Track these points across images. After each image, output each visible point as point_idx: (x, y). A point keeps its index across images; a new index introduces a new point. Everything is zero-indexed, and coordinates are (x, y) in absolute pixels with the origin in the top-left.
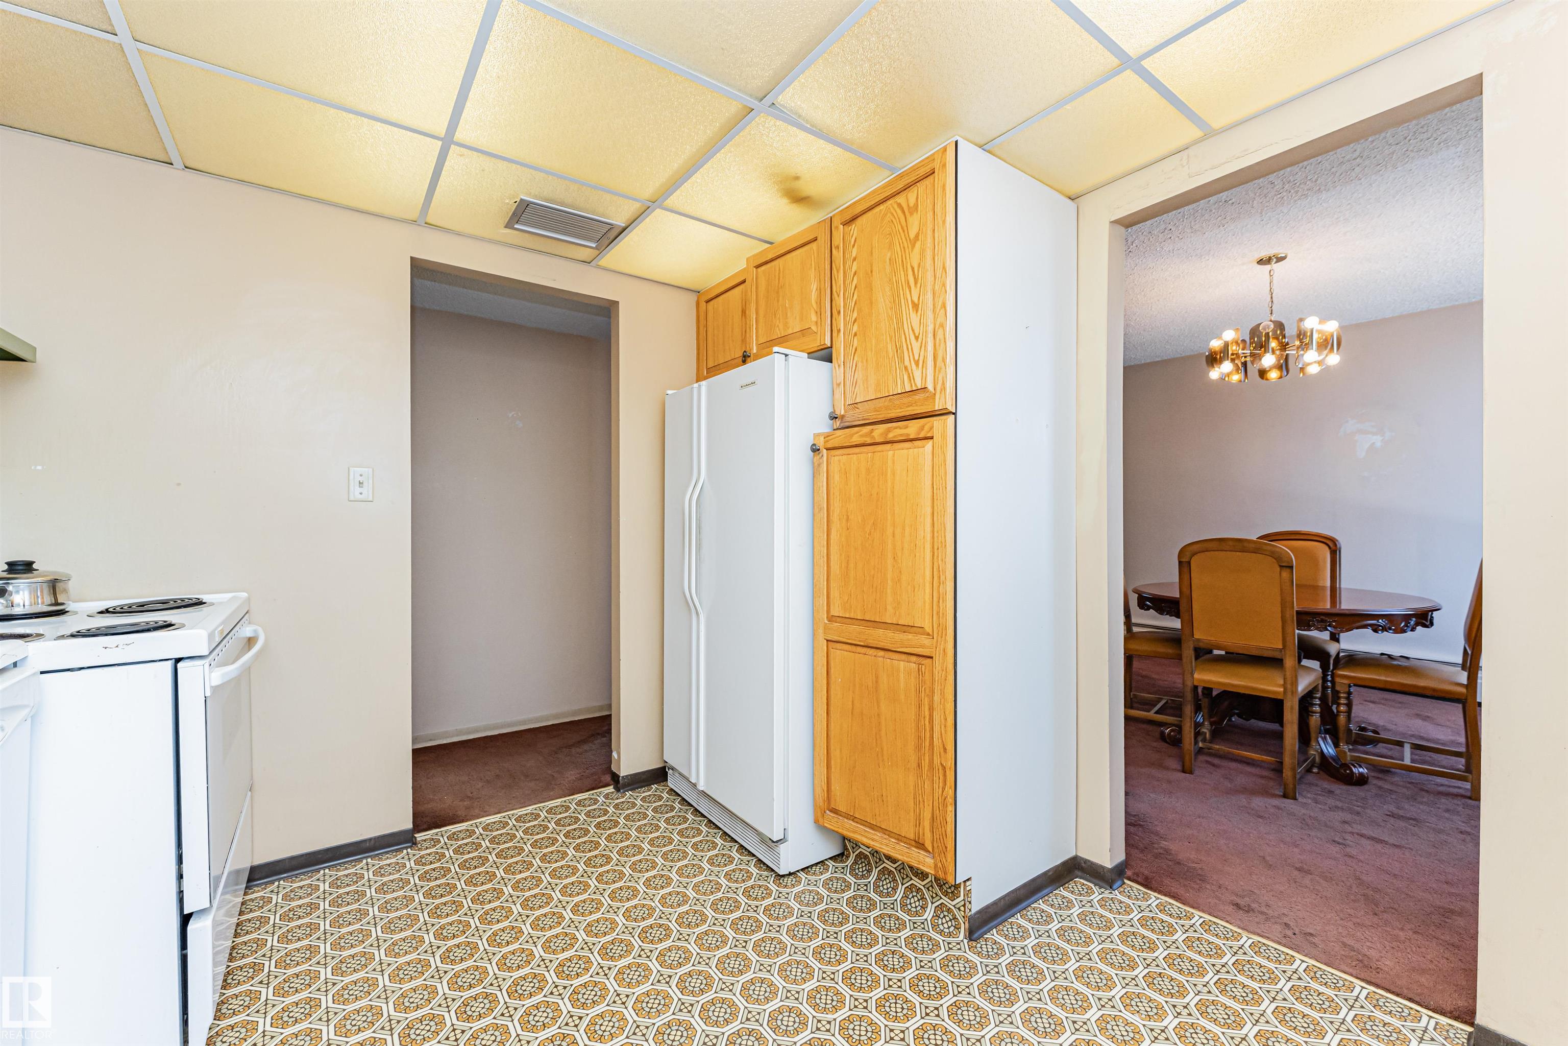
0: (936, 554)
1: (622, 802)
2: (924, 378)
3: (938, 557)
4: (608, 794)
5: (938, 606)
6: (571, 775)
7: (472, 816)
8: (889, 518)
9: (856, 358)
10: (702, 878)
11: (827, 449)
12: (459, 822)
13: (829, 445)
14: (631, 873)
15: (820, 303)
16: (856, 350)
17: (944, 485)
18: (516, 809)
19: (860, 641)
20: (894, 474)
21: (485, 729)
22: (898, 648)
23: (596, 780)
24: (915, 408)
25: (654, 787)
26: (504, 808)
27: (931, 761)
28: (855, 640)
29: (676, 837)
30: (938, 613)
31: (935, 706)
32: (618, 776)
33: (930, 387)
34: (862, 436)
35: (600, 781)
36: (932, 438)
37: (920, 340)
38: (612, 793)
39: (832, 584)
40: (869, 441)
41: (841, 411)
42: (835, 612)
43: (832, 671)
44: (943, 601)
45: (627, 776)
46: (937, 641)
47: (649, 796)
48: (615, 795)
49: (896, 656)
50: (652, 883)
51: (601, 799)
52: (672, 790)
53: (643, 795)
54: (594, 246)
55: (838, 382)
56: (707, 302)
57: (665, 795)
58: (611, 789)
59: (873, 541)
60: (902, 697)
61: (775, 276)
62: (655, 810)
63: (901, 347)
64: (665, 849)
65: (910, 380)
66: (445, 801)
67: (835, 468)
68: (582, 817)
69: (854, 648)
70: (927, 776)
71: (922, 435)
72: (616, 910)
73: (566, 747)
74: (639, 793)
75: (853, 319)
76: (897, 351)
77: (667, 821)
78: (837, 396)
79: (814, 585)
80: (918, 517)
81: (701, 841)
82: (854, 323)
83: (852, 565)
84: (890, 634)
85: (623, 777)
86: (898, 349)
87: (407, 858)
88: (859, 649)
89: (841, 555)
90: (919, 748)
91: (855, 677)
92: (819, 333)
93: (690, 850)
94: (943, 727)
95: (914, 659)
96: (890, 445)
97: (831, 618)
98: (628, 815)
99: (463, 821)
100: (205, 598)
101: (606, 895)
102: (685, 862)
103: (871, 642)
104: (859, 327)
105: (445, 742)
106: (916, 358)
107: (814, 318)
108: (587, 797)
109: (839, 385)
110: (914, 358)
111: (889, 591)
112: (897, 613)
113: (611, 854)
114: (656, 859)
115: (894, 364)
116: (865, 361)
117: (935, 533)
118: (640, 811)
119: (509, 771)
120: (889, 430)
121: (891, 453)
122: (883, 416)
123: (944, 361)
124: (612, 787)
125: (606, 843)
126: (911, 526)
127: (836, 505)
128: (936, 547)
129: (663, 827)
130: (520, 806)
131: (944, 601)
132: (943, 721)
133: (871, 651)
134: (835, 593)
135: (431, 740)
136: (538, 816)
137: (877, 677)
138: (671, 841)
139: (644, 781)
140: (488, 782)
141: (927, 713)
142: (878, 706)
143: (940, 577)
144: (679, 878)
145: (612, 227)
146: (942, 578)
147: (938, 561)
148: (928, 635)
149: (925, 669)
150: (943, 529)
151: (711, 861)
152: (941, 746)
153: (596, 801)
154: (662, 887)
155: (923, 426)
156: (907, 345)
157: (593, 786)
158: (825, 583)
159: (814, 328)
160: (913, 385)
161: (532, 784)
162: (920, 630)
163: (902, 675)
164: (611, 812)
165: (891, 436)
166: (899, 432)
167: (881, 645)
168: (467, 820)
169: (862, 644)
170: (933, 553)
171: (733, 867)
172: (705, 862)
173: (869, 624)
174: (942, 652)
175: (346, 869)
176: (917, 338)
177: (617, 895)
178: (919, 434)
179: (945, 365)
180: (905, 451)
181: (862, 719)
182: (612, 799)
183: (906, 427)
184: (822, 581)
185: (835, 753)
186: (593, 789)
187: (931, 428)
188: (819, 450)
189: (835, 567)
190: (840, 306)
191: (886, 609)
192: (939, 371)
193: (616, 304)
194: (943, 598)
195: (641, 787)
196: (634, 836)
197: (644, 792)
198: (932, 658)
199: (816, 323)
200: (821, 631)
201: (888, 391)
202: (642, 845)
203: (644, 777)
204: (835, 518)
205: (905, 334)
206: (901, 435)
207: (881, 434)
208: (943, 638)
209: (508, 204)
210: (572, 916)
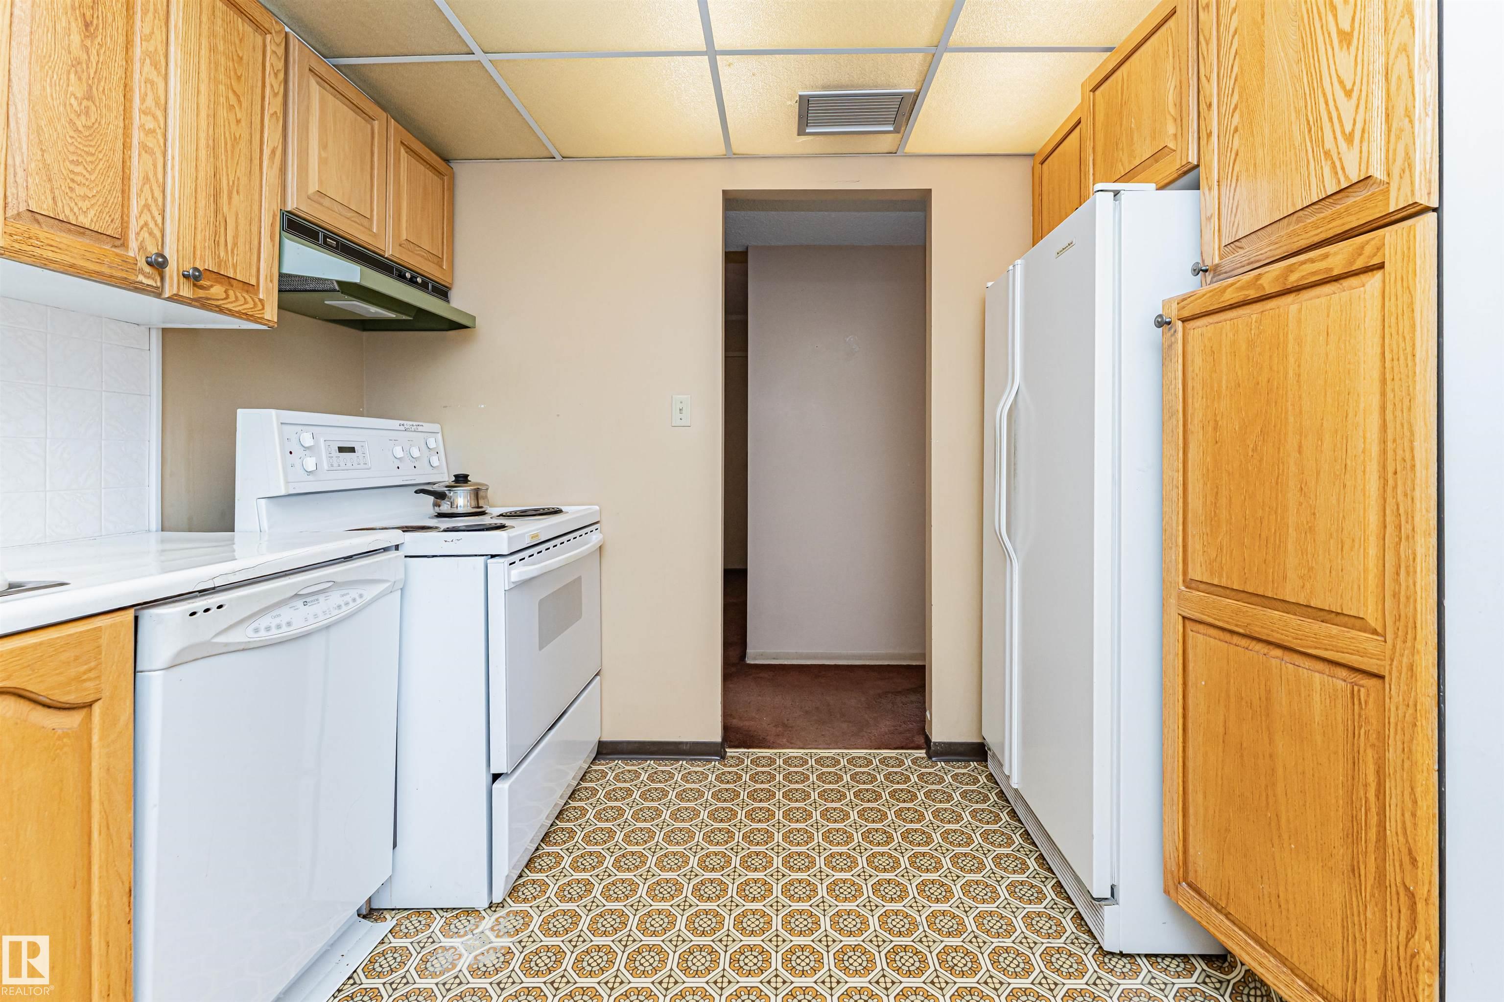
0: (1391, 482)
1: (930, 773)
2: (1365, 160)
3: (1395, 487)
4: (917, 758)
5: (1397, 581)
6: (886, 725)
7: (779, 744)
8: (1291, 419)
9: (1237, 168)
10: (992, 907)
11: (1184, 320)
12: (765, 748)
13: (1186, 313)
14: (908, 866)
15: (1180, 105)
16: (1237, 154)
17: (1409, 349)
18: (820, 749)
19: (1237, 625)
20: (1300, 342)
21: (823, 657)
22: (1310, 647)
23: (907, 739)
24: (1349, 219)
25: (973, 764)
26: (809, 744)
27: (1381, 874)
28: (1228, 622)
29: (977, 839)
30: (1396, 595)
31: (1390, 769)
32: (930, 741)
33: (1378, 173)
34: (1242, 288)
35: (913, 741)
36: (1381, 266)
37: (1355, 94)
38: (923, 758)
39: (1190, 529)
40: (1253, 294)
41: (1213, 258)
42: (1196, 573)
43: (1191, 666)
44: (1408, 573)
45: (939, 743)
46: (1394, 646)
47: (963, 774)
48: (925, 762)
49: (1307, 663)
50: (927, 889)
51: (908, 762)
52: (991, 774)
53: (957, 771)
54: (891, 128)
55: (1209, 214)
56: (1042, 163)
57: (983, 779)
58: (922, 753)
59: (1261, 461)
60: (1319, 738)
61: (1117, 91)
62: (964, 795)
63: (1318, 119)
64: (958, 850)
65: (1336, 173)
66: (763, 723)
67: (1195, 345)
68: (880, 778)
69: (1227, 637)
70: (1373, 895)
71: (1359, 264)
72: (873, 908)
73: (892, 693)
74: (953, 767)
75: (1233, 106)
76: (1310, 131)
77: (974, 813)
78: (1207, 236)
79: (1163, 531)
80: (1350, 415)
81: (1008, 856)
82: (1234, 112)
83: (1223, 501)
84: (1293, 620)
85: (935, 743)
86: (1313, 128)
87: (712, 769)
88: (1236, 639)
89: (1205, 484)
90: (1353, 836)
91: (1228, 683)
92: (1179, 151)
93: (989, 863)
94: (1408, 815)
95: (1343, 673)
96: (1292, 296)
97: (1189, 584)
98: (930, 791)
99: (769, 747)
100: (564, 508)
101: (871, 882)
102: (978, 877)
103: (1257, 631)
104: (1241, 116)
105: (786, 663)
106: (1348, 129)
107: (1171, 129)
108: (894, 755)
109: (1209, 219)
110: (1343, 132)
111: (1290, 547)
112: (1308, 585)
113: (894, 834)
114: (943, 859)
115: (1303, 154)
116: (1252, 168)
117: (1390, 444)
118: (946, 790)
119: (829, 705)
120: (1290, 269)
121: (1294, 308)
122: (1284, 248)
123: (1409, 115)
124: (924, 751)
125: (894, 818)
126: (1336, 431)
127: (1197, 405)
128: (1390, 470)
129: (966, 820)
130: (826, 746)
131: (1411, 572)
132: (1409, 804)
133: (1258, 647)
134: (1195, 545)
135: (774, 659)
136: (838, 762)
137: (1269, 692)
138: (969, 841)
139: (960, 754)
140: (807, 712)
141: (1372, 779)
142: (1271, 741)
143: (1399, 527)
144: (962, 896)
145: (902, 97)
146: (1406, 529)
147: (1395, 497)
148: (1375, 632)
149: (1368, 695)
150: (1407, 434)
151: (1012, 888)
152: (1405, 851)
153: (901, 763)
154: (937, 900)
155: (1362, 248)
156: (1329, 113)
157: (903, 744)
158: (1181, 528)
159: (1172, 145)
160: (1342, 179)
161: (845, 725)
162: (1357, 622)
163: (1317, 698)
164: (913, 781)
165: (1293, 279)
166: (1309, 268)
167: (1276, 637)
168: (772, 748)
169: (1241, 631)
170: (1386, 481)
171: (1039, 908)
172: (1003, 887)
173: (1254, 599)
174: (1404, 670)
175: (666, 765)
176: (1348, 94)
177: (882, 888)
178: (1352, 263)
179: (1411, 122)
180: (1323, 300)
181: (1242, 756)
182: (919, 766)
183: (1326, 256)
184: (1174, 525)
185: (1196, 798)
186: (902, 748)
187: (1380, 248)
188: (1169, 323)
189: (1195, 503)
190: (1211, 95)
191: (1285, 578)
192: (1398, 138)
193: (929, 191)
194: (1407, 567)
195: (958, 761)
196: (928, 819)
197: (959, 768)
198: (1382, 677)
199: (1175, 135)
200: (1173, 601)
201: (1294, 205)
202: (933, 834)
203: (961, 749)
204: (1195, 426)
205: (1324, 95)
206: (1314, 274)
207: (1277, 279)
208: (1409, 644)
209: (791, 105)
210: (825, 895)
